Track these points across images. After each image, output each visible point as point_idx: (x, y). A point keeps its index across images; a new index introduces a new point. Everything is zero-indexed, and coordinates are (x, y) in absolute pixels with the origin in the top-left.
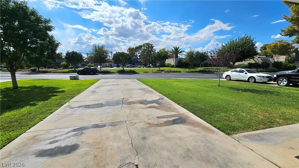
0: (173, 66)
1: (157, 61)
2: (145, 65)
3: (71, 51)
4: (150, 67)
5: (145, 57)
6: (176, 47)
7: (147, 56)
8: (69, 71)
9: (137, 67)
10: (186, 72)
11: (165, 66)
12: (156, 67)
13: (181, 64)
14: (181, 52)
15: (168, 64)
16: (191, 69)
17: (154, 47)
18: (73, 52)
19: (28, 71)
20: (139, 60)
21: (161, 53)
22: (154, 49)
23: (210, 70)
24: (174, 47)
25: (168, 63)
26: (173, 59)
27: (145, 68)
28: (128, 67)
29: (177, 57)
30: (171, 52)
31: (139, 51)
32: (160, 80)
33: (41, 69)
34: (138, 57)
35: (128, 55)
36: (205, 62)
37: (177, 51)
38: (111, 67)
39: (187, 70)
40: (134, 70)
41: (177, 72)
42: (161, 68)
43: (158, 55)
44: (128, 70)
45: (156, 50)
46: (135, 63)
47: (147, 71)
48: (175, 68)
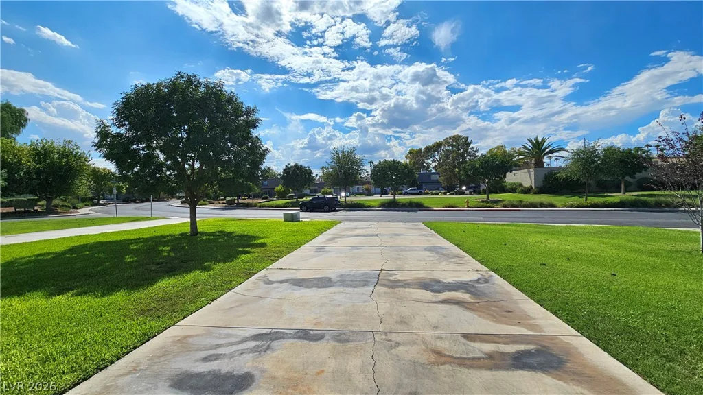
0: (528, 191)
1: (480, 178)
2: (450, 189)
3: (293, 164)
4: (462, 193)
5: (449, 168)
6: (537, 139)
7: (455, 167)
8: (286, 204)
9: (428, 194)
10: (572, 206)
11: (503, 190)
12: (479, 193)
13: (553, 184)
14: (551, 152)
15: (515, 184)
16: (590, 196)
17: (471, 143)
18: (296, 165)
19: (224, 203)
20: (433, 177)
21: (492, 156)
22: (473, 148)
23: (662, 199)
24: (530, 141)
25: (515, 181)
26: (529, 172)
27: (448, 196)
28: (406, 194)
29: (539, 164)
30: (520, 153)
31: (434, 157)
32: (487, 226)
33: (243, 199)
34: (431, 171)
35: (405, 166)
36: (638, 175)
37: (538, 149)
38: (369, 193)
39: (576, 200)
40: (419, 201)
41: (541, 207)
42: (493, 197)
43: (482, 163)
44: (404, 201)
45: (477, 151)
46: (423, 185)
47: (452, 202)
48: (535, 193)
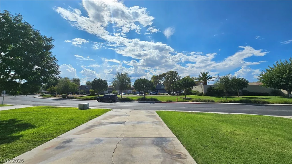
0: (201, 94)
1: (182, 88)
2: (169, 93)
4: (174, 95)
5: (169, 84)
6: (204, 73)
7: (171, 83)
9: (160, 94)
10: (221, 102)
11: (191, 94)
12: (181, 95)
13: (211, 92)
14: (210, 78)
15: (196, 91)
17: (178, 73)
18: (99, 80)
20: (162, 87)
22: (178, 76)
23: (257, 100)
25: (196, 90)
26: (201, 87)
27: (168, 96)
28: (151, 94)
29: (205, 83)
30: (198, 79)
31: (163, 79)
34: (161, 85)
36: (244, 89)
37: (205, 77)
38: (135, 94)
39: (222, 99)
40: (156, 98)
41: (209, 102)
42: (188, 97)
43: (183, 82)
44: (150, 98)
45: (180, 77)
46: (158, 90)
47: (170, 99)
48: (204, 96)
